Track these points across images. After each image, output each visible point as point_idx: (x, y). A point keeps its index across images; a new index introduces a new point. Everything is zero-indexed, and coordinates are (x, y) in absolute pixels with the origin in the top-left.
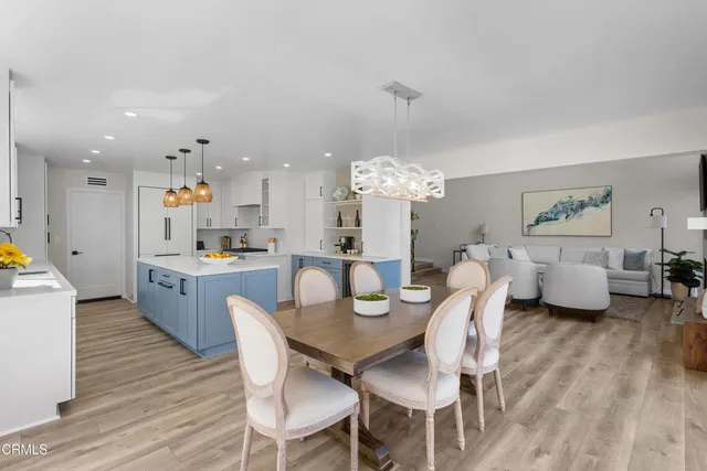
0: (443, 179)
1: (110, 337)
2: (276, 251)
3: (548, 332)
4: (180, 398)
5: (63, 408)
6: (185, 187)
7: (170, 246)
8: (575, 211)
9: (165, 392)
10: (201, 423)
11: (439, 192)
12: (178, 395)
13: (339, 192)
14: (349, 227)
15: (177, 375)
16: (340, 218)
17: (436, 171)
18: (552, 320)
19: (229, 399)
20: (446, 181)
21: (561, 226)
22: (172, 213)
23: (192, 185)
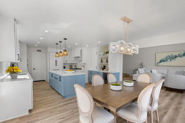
0: (138, 48)
1: (42, 91)
2: (84, 69)
3: (167, 95)
4: (60, 110)
5: (30, 111)
6: (61, 52)
7: (57, 68)
8: (173, 58)
9: (56, 108)
10: (65, 119)
11: (137, 52)
12: (59, 109)
13: (101, 53)
14: (104, 63)
15: (59, 103)
16: (102, 60)
17: (136, 45)
18: (168, 92)
19: (73, 111)
20: (139, 49)
21: (168, 63)
22: (57, 59)
23: (62, 51)
